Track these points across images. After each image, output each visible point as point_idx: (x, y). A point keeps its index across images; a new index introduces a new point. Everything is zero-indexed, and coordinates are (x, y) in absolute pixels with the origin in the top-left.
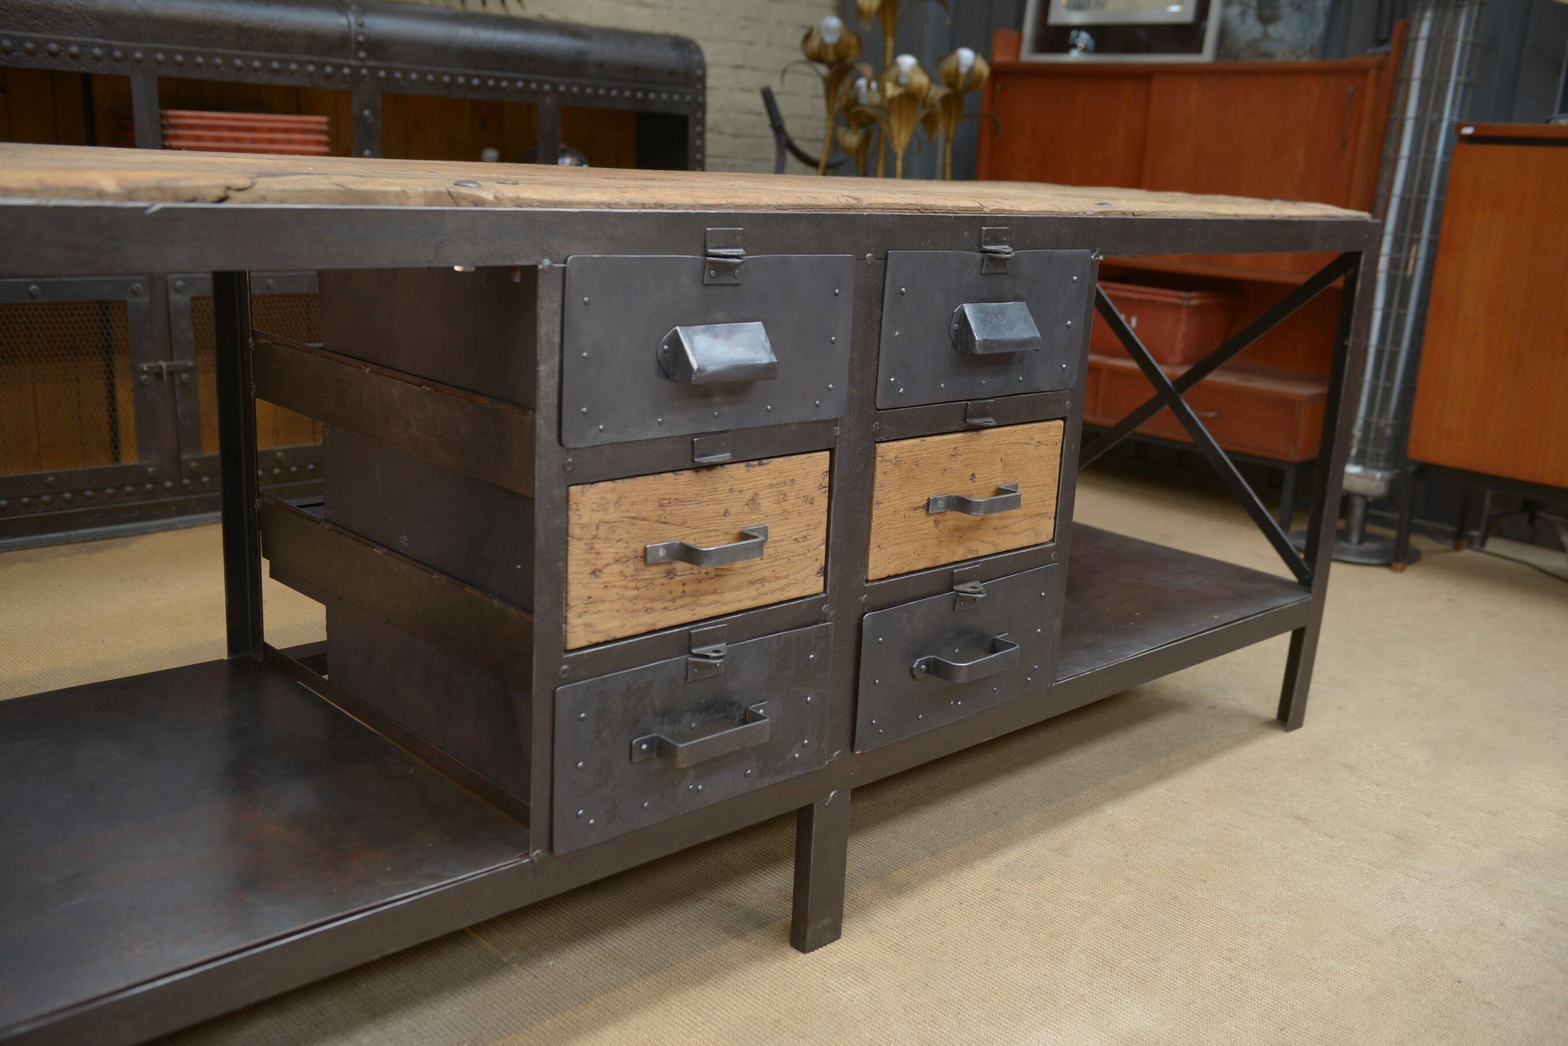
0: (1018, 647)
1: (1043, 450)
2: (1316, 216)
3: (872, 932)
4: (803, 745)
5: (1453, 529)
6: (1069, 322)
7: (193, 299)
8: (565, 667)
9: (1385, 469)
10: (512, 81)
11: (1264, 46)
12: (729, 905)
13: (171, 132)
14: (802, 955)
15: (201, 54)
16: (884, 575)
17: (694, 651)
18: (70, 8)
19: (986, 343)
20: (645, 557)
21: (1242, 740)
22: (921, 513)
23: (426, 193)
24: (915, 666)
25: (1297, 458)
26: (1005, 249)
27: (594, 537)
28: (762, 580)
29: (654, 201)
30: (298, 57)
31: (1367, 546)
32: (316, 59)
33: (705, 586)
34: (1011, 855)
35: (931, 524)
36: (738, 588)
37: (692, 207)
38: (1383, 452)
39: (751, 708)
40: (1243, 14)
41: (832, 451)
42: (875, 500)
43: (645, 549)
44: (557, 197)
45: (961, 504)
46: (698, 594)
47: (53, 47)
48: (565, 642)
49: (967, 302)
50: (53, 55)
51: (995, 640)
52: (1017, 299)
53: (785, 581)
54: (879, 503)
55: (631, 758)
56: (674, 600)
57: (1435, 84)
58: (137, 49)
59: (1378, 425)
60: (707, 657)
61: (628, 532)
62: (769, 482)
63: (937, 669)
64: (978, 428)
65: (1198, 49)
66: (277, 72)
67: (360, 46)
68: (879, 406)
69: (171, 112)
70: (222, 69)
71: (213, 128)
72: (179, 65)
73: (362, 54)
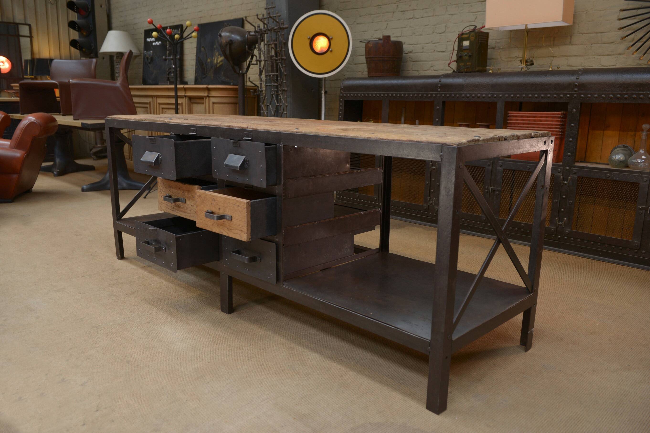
7: (504, 169)
13: (508, 118)
15: (519, 94)
18: (485, 84)
30: (551, 92)
32: (558, 92)
47: (479, 95)
50: (479, 97)
52: (243, 155)
58: (500, 94)
66: (542, 97)
67: (576, 86)
69: (509, 112)
71: (522, 117)
72: (512, 97)
73: (576, 89)
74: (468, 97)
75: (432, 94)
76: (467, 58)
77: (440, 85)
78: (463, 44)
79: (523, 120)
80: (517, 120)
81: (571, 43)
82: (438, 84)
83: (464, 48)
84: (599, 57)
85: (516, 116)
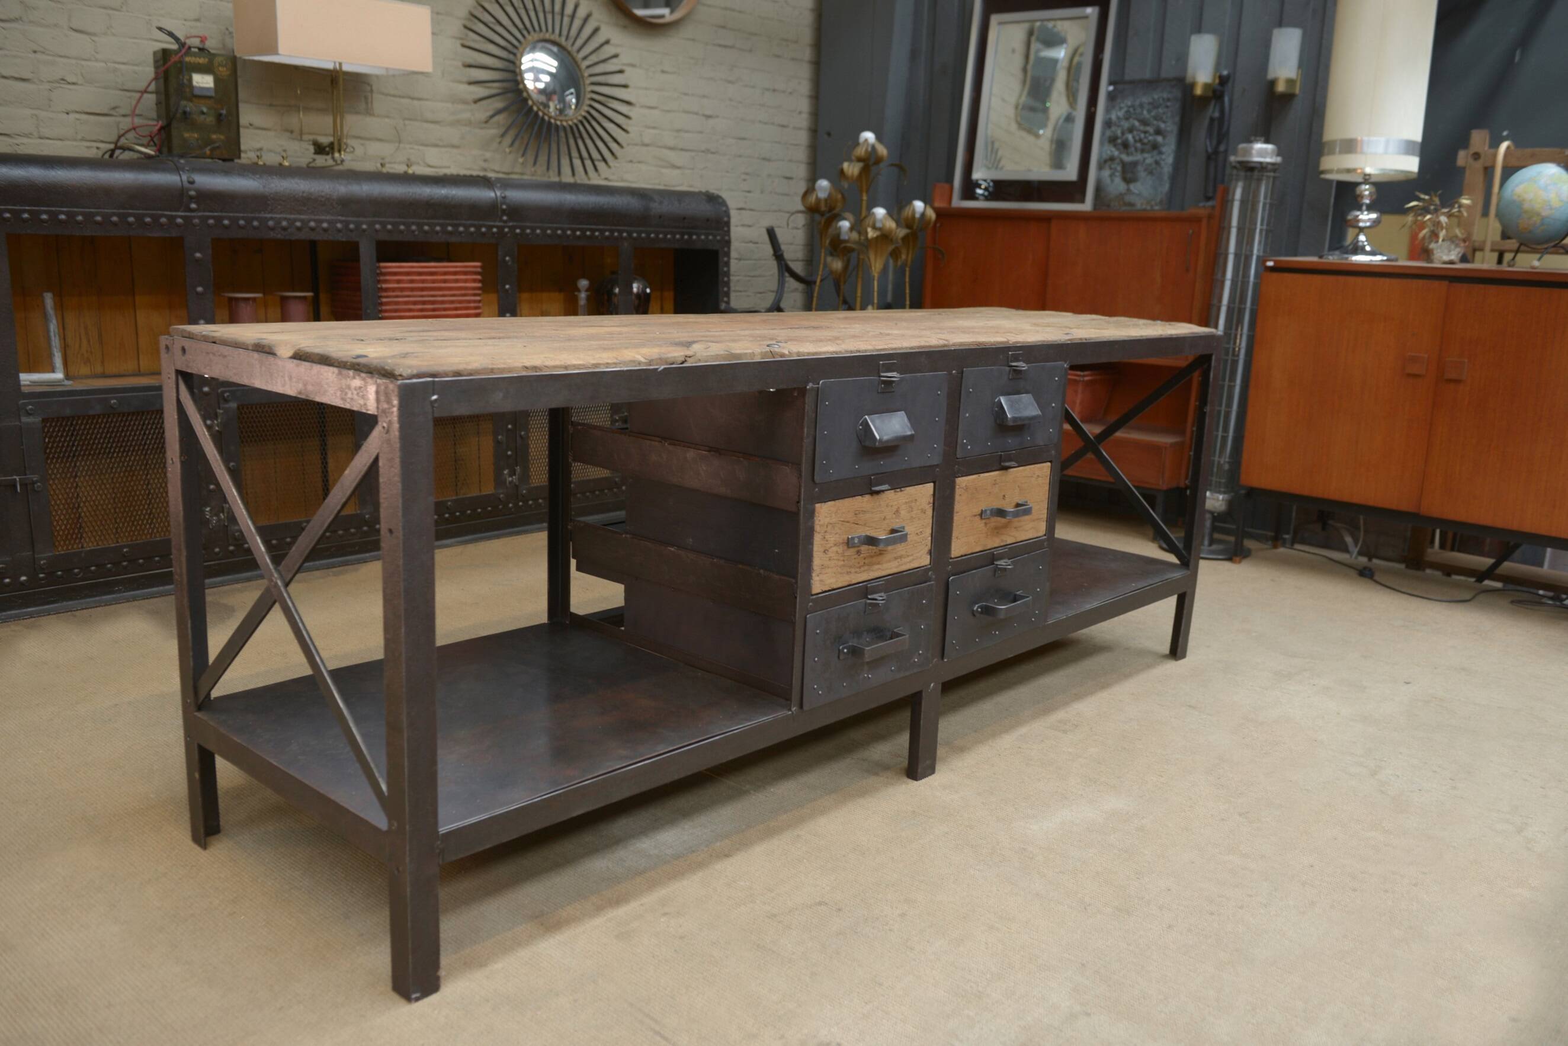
0: (1031, 597)
1: (1040, 480)
2: (1185, 334)
3: (952, 770)
4: (919, 654)
5: (1273, 534)
6: (1053, 405)
8: (811, 604)
9: (1224, 493)
10: (602, 232)
11: (1128, 198)
12: (864, 760)
13: (382, 278)
14: (915, 782)
15: (404, 224)
16: (959, 555)
17: (869, 597)
18: (322, 197)
19: (1015, 419)
20: (849, 543)
21: (1149, 666)
22: (978, 518)
23: (762, 352)
24: (975, 609)
25: (1165, 487)
26: (1022, 365)
27: (826, 532)
28: (901, 557)
29: (855, 349)
30: (464, 222)
31: (1214, 547)
32: (476, 222)
33: (874, 559)
34: (1023, 730)
35: (983, 525)
36: (890, 561)
37: (873, 351)
38: (1223, 481)
39: (895, 630)
40: (1112, 176)
41: (934, 482)
42: (955, 510)
43: (848, 538)
44: (814, 350)
45: (1001, 513)
46: (871, 564)
47: (312, 224)
48: (811, 591)
49: (1003, 395)
50: (312, 229)
51: (1015, 595)
52: (1027, 392)
53: (911, 558)
54: (957, 513)
55: (839, 657)
56: (860, 567)
57: (1246, 231)
58: (362, 223)
59: (1219, 462)
60: (876, 600)
61: (841, 529)
62: (904, 501)
63: (988, 611)
64: (1006, 468)
65: (1082, 200)
66: (450, 233)
67: (504, 212)
68: (958, 456)
69: (382, 264)
70: (416, 233)
71: (408, 274)
72: (389, 231)
73: (505, 218)
74: (284, 229)
75: (171, 219)
76: (210, 120)
77: (192, 193)
78: (190, 80)
79: (412, 281)
80: (399, 282)
81: (369, 112)
82: (189, 190)
83: (196, 92)
84: (421, 148)
85: (395, 274)
